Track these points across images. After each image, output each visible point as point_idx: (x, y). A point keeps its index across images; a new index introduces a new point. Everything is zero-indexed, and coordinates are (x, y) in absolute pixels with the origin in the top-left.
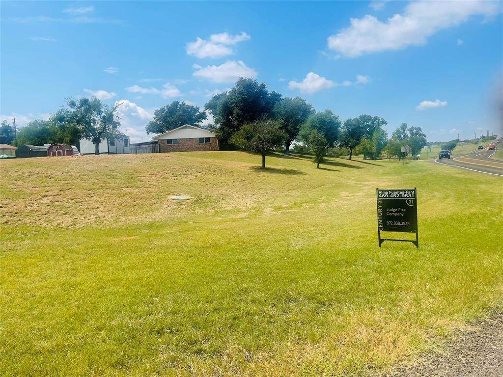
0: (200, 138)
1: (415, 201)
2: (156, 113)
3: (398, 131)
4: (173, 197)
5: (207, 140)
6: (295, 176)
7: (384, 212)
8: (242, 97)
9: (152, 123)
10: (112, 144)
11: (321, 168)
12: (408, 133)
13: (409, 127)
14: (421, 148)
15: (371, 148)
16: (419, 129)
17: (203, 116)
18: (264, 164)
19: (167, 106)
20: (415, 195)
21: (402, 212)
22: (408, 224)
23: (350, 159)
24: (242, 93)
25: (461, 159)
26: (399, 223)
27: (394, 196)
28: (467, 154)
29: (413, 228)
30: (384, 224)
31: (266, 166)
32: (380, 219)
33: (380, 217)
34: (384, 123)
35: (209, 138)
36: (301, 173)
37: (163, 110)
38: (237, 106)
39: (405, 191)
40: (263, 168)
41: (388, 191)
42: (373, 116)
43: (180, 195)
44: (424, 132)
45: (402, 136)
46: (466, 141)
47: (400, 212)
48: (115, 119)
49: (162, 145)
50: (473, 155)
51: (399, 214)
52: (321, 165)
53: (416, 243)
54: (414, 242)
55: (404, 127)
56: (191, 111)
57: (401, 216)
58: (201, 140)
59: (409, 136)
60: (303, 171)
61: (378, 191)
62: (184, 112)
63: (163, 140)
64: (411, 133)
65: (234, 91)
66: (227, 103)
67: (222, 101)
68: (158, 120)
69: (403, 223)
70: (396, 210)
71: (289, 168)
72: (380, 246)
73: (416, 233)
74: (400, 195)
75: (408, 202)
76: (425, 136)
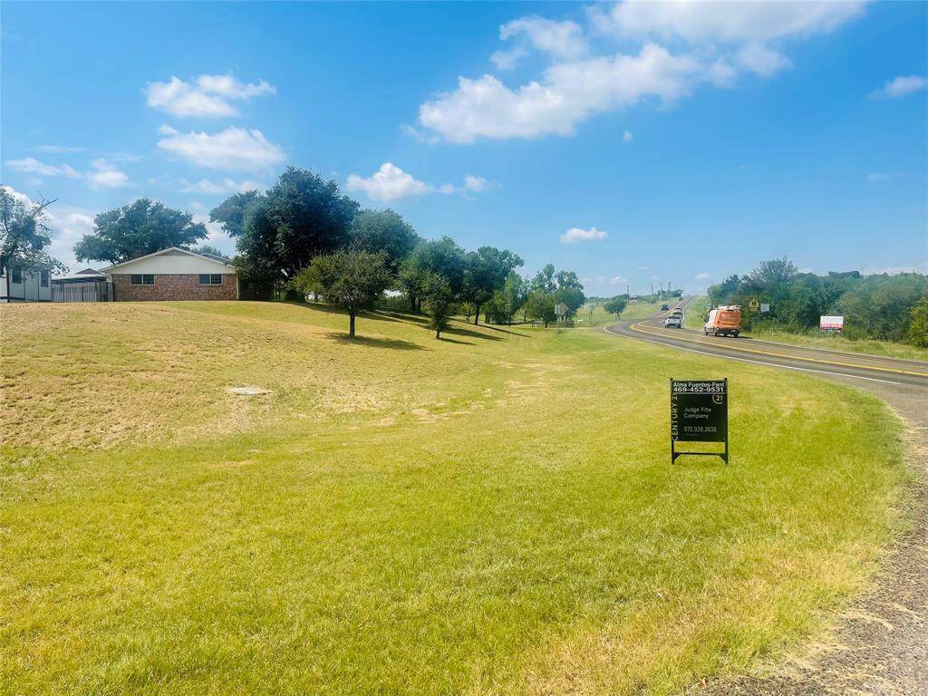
0: (201, 275)
1: (725, 397)
2: (100, 220)
3: (540, 277)
4: (236, 390)
5: (217, 278)
6: (411, 352)
7: (681, 412)
8: (293, 204)
9: (89, 240)
10: (17, 279)
11: (442, 339)
12: (555, 281)
13: (557, 271)
14: (577, 308)
15: (503, 305)
16: (573, 275)
17: (200, 231)
18: (352, 330)
19: (124, 209)
20: (725, 389)
21: (706, 413)
22: (714, 429)
23: (476, 324)
24: (295, 197)
25: (639, 327)
26: (701, 429)
27: (696, 390)
28: (645, 319)
29: (721, 435)
30: (680, 429)
31: (357, 333)
32: (674, 424)
33: (674, 420)
34: (520, 262)
35: (220, 275)
36: (418, 348)
37: (114, 216)
38: (284, 220)
39: (711, 382)
40: (351, 337)
41: (687, 382)
42: (501, 250)
43: (243, 386)
44: (581, 280)
45: (547, 286)
46: (638, 298)
47: (703, 413)
48: (38, 231)
49: (120, 286)
50: (654, 321)
51: (702, 416)
52: (442, 335)
53: (725, 457)
54: (721, 455)
55: (549, 271)
56: (174, 220)
57: (704, 419)
58: (204, 278)
59: (558, 286)
60: (418, 343)
61: (673, 383)
62: (162, 221)
63: (123, 276)
64: (561, 281)
65: (278, 192)
66: (262, 211)
67: (253, 208)
68: (102, 234)
69: (708, 429)
70: (698, 410)
71: (395, 338)
72: (673, 462)
73: (723, 444)
74: (705, 388)
75: (716, 398)
76: (582, 288)
